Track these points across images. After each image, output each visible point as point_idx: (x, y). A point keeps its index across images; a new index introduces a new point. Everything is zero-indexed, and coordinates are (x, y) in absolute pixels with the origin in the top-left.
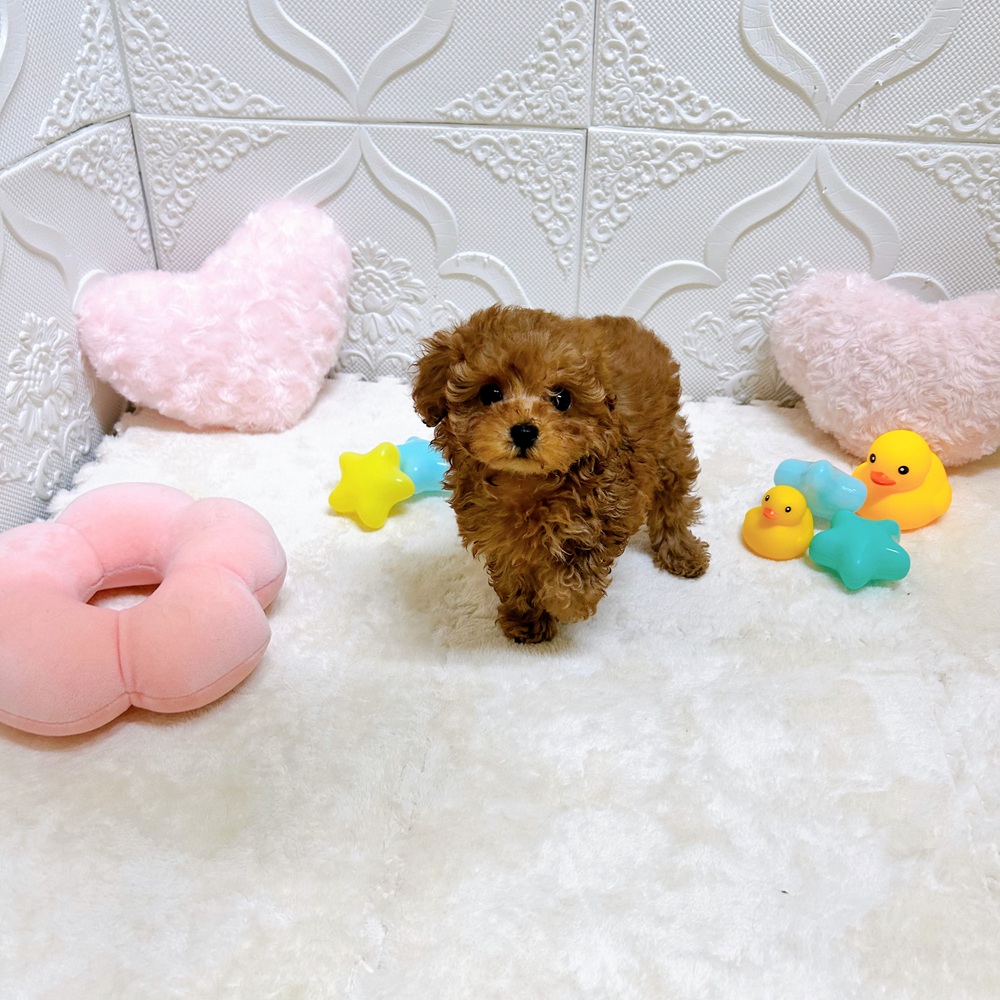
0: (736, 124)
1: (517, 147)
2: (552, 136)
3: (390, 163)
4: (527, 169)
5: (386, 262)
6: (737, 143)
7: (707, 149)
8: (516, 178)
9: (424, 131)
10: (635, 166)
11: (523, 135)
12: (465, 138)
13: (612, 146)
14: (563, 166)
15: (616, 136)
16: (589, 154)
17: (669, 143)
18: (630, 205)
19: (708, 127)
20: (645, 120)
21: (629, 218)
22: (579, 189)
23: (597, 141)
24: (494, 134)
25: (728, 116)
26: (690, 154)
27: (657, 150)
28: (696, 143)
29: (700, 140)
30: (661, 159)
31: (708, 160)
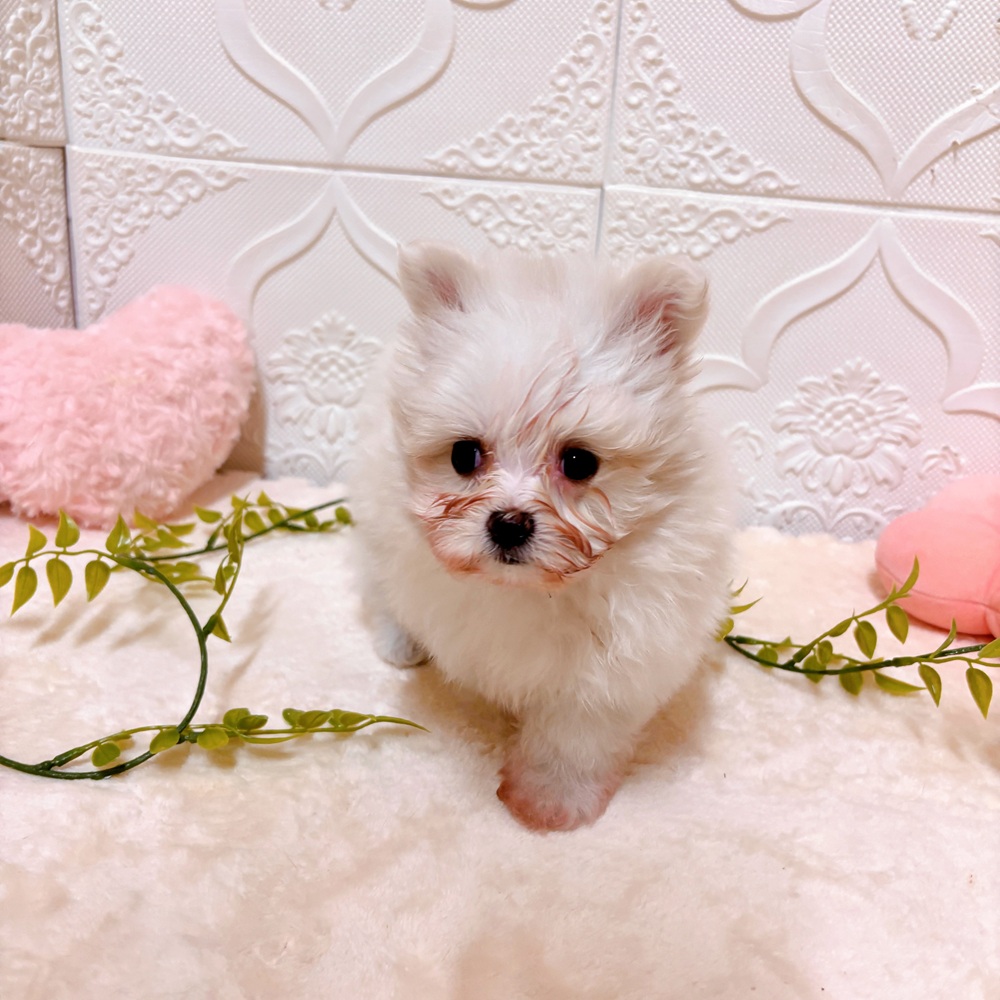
2: (561, 195)
4: (529, 233)
5: (354, 343)
7: (748, 216)
9: (409, 183)
10: (660, 234)
11: (526, 192)
12: (458, 195)
13: (632, 208)
14: (573, 232)
15: (637, 195)
16: (604, 219)
20: (673, 178)
23: (615, 201)
24: (492, 190)
26: (726, 220)
27: (686, 215)
28: (733, 208)
29: (739, 205)
30: (691, 226)
31: (748, 230)
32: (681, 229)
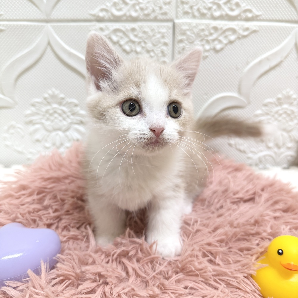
0: (254, 15)
6: (255, 26)
8: (135, 51)
17: (219, 27)
19: (239, 18)
25: (250, 11)
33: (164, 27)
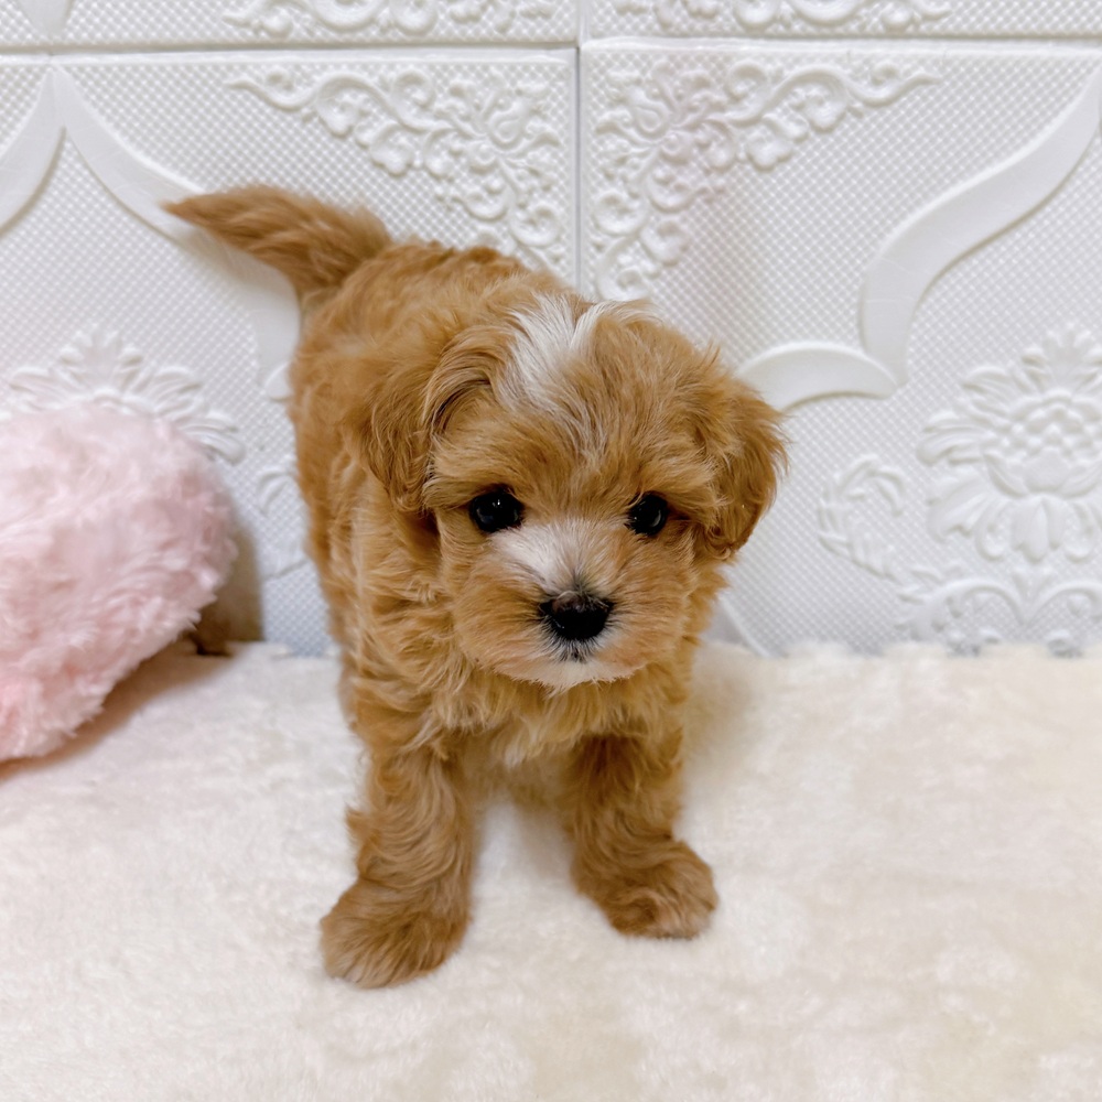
0: (918, 16)
1: (420, 95)
2: (499, 66)
3: (130, 149)
4: (444, 147)
5: (142, 376)
6: (922, 62)
7: (856, 79)
8: (424, 167)
9: (202, 68)
10: (693, 128)
11: (432, 67)
12: (299, 82)
13: (638, 82)
14: (529, 136)
15: (644, 57)
16: (583, 105)
17: (768, 68)
18: (684, 220)
19: (853, 27)
20: (711, 16)
21: (685, 249)
22: (571, 190)
23: (602, 71)
24: (365, 67)
26: (815, 91)
27: (740, 88)
28: (828, 67)
29: (839, 61)
30: (750, 108)
31: (858, 105)
32: (732, 114)
33: (540, 68)
